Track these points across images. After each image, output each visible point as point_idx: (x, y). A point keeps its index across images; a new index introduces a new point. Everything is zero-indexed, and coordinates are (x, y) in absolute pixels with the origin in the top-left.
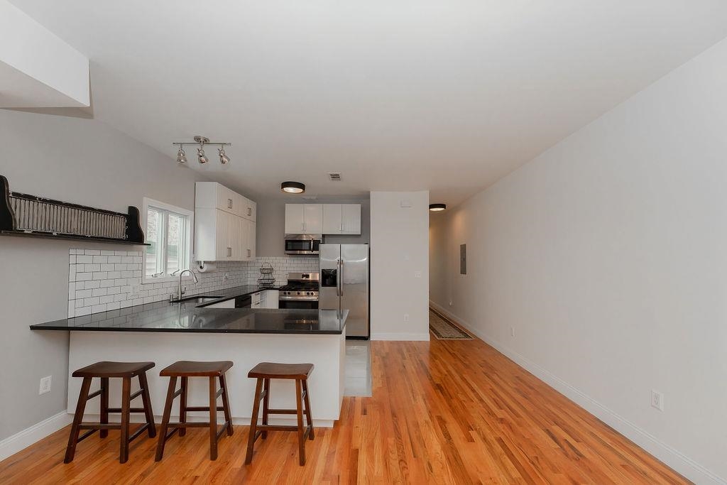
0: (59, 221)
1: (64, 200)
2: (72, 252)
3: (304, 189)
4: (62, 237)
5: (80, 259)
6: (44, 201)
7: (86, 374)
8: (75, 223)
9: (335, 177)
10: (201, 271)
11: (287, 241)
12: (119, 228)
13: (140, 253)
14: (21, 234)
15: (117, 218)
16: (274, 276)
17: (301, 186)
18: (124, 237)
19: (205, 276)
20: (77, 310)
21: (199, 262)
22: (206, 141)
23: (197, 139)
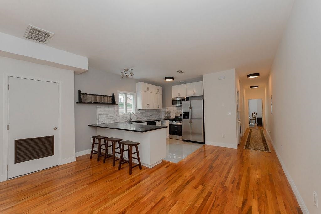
0: (93, 99)
1: (94, 94)
2: (97, 107)
3: (173, 79)
4: (94, 103)
5: (99, 109)
6: (90, 94)
7: (94, 138)
8: (97, 99)
9: (180, 72)
10: (140, 112)
11: (173, 101)
12: (110, 100)
13: (117, 107)
14: (84, 103)
15: (109, 97)
16: (171, 115)
17: (172, 78)
18: (111, 102)
19: (141, 114)
20: (99, 122)
21: (138, 110)
22: (128, 70)
23: (125, 70)
